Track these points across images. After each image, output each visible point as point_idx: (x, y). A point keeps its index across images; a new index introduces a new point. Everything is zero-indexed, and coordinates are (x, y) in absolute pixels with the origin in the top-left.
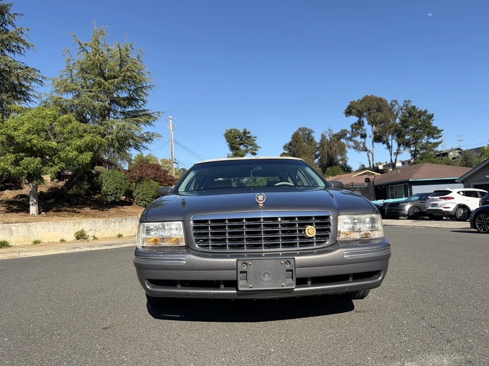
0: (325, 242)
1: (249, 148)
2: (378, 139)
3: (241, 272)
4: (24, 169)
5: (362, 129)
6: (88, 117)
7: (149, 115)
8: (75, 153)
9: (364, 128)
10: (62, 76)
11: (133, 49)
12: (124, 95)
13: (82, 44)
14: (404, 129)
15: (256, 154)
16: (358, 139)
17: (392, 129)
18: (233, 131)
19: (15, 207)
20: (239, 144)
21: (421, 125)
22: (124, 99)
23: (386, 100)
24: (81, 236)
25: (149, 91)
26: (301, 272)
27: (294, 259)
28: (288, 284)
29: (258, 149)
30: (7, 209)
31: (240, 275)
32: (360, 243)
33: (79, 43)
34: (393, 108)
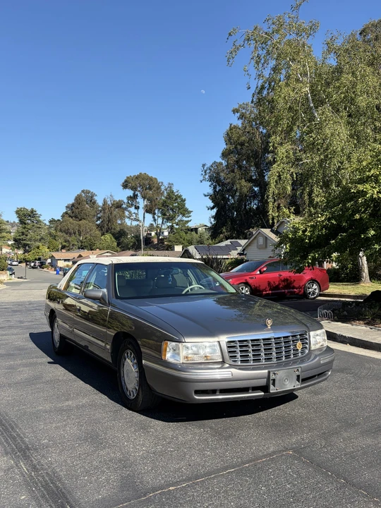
2: (148, 210)
9: (137, 200)
23: (156, 179)
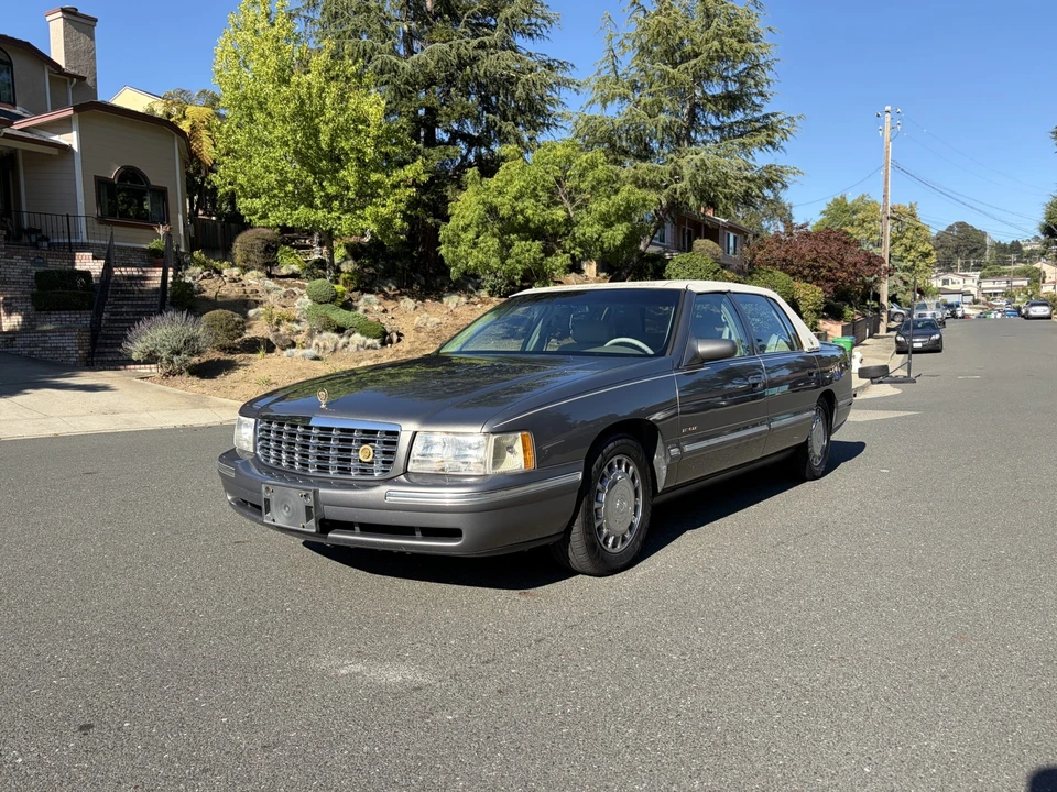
4: (519, 262)
6: (655, 145)
7: (772, 128)
10: (599, 72)
12: (716, 89)
22: (715, 99)
27: (316, 493)
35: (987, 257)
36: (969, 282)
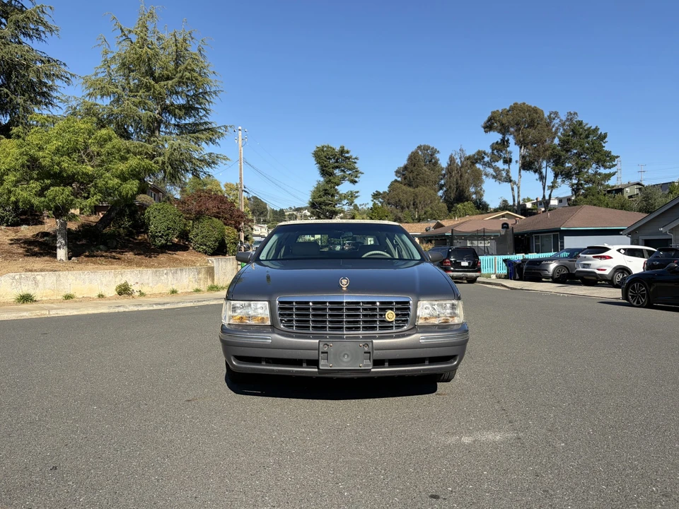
0: (403, 326)
1: (348, 173)
2: (527, 165)
3: (322, 353)
4: (50, 201)
5: (506, 151)
6: (131, 129)
7: (213, 131)
8: (116, 181)
9: (508, 149)
10: (97, 74)
11: (192, 39)
12: (181, 101)
13: (125, 30)
14: (564, 153)
15: (356, 182)
16: (500, 164)
17: (548, 153)
18: (325, 149)
19: (36, 249)
20: (333, 168)
21: (588, 149)
22: (180, 107)
24: (124, 291)
25: (214, 99)
26: (378, 355)
27: (372, 342)
28: (366, 364)
29: (359, 175)
30: (27, 251)
31: (321, 355)
32: (438, 328)
33: (121, 29)
34: (551, 122)
35: (268, 217)
36: (263, 230)
